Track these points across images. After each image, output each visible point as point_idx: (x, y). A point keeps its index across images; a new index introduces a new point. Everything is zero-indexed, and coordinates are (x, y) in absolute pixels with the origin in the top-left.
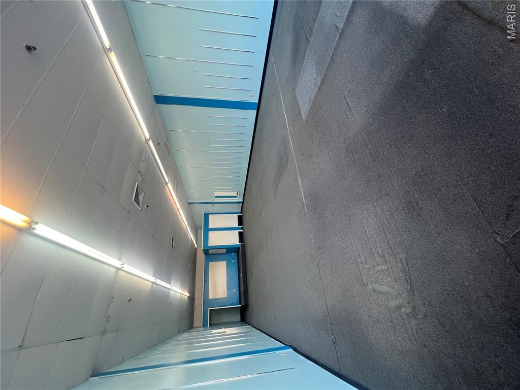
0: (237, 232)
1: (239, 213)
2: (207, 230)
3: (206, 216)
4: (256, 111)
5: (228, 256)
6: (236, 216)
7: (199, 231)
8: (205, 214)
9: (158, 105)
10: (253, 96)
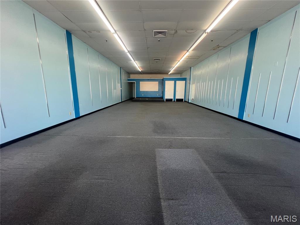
0: (172, 98)
1: (185, 99)
2: (175, 80)
3: (184, 79)
4: (237, 117)
5: (161, 92)
6: (183, 98)
7: (180, 75)
8: (186, 78)
9: (250, 34)
10: (249, 116)
